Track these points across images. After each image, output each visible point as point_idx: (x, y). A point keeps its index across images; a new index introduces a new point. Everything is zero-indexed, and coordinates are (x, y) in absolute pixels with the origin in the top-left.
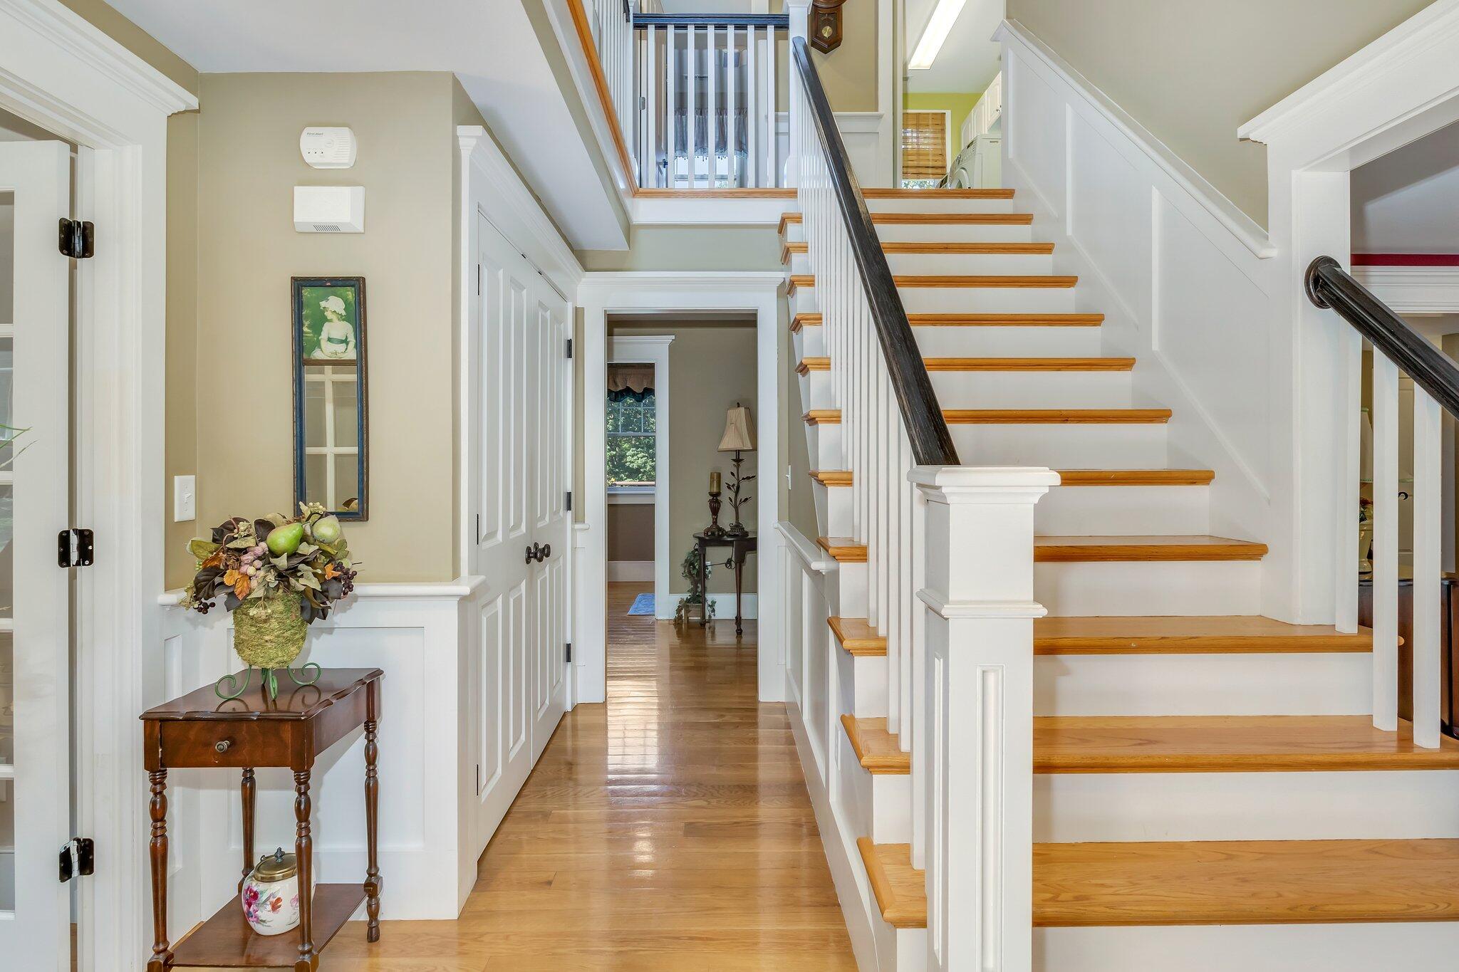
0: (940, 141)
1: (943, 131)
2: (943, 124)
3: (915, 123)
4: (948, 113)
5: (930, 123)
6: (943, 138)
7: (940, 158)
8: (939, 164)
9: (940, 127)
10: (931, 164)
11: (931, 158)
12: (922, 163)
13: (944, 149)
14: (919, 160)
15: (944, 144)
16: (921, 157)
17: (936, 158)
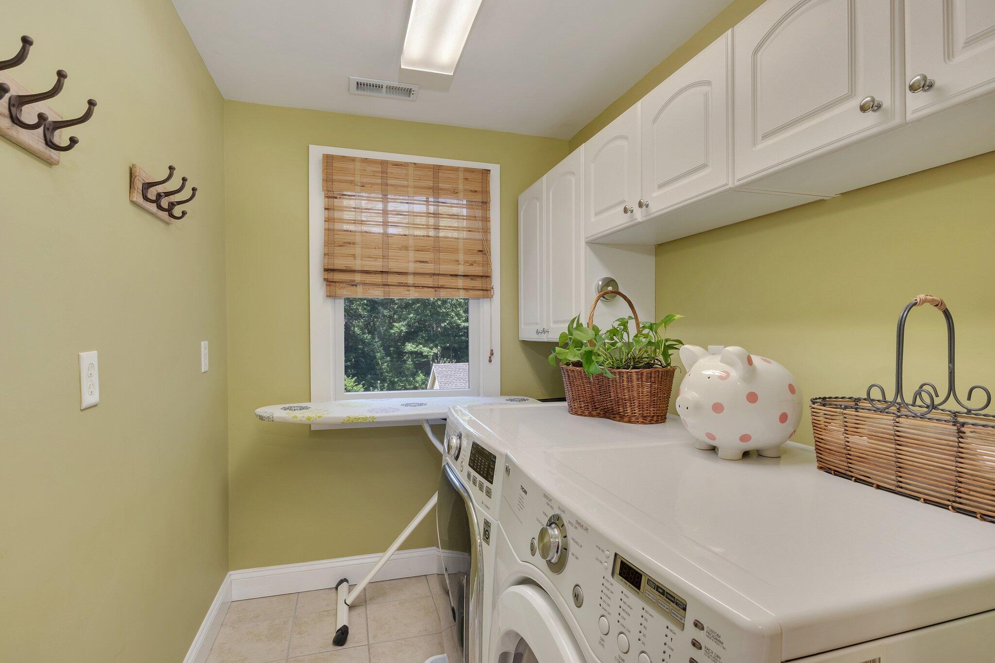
0: (479, 224)
1: (485, 204)
2: (486, 192)
3: (431, 184)
4: (495, 170)
5: (461, 187)
6: (486, 219)
7: (479, 258)
8: (477, 270)
9: (478, 198)
10: (461, 269)
11: (461, 257)
12: (445, 268)
13: (486, 242)
14: (437, 262)
15: (486, 231)
16: (442, 256)
17: (472, 258)
